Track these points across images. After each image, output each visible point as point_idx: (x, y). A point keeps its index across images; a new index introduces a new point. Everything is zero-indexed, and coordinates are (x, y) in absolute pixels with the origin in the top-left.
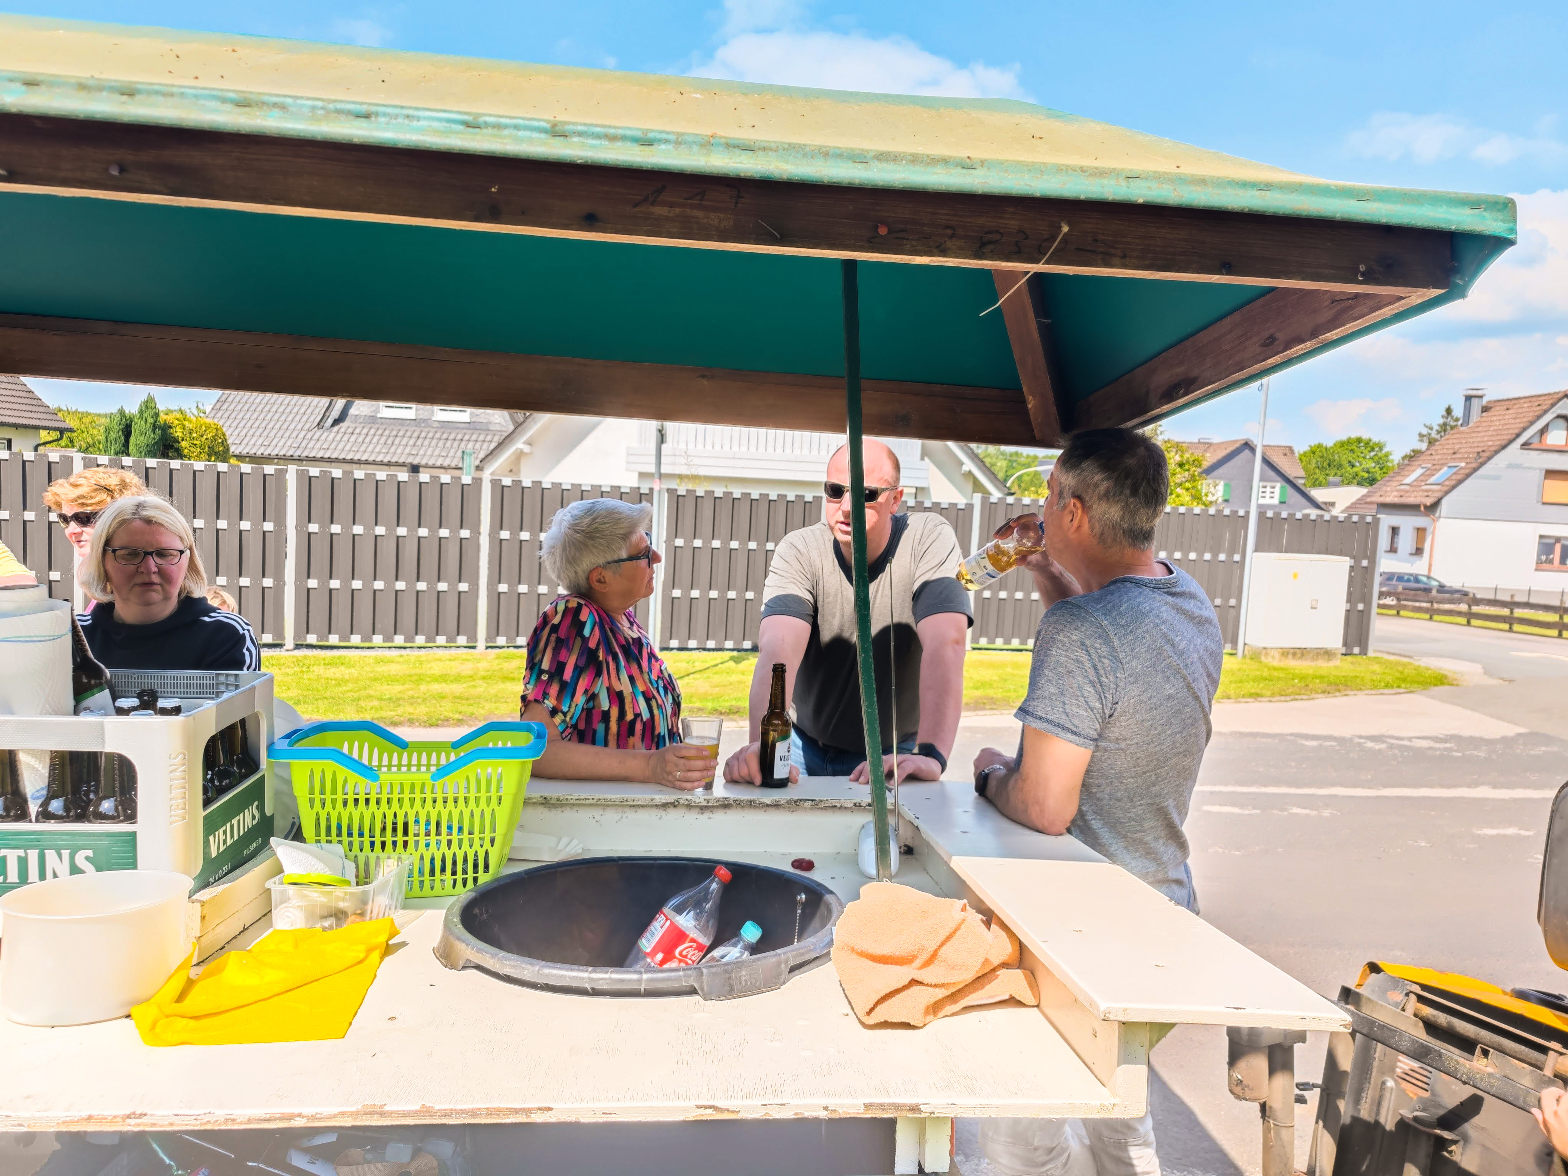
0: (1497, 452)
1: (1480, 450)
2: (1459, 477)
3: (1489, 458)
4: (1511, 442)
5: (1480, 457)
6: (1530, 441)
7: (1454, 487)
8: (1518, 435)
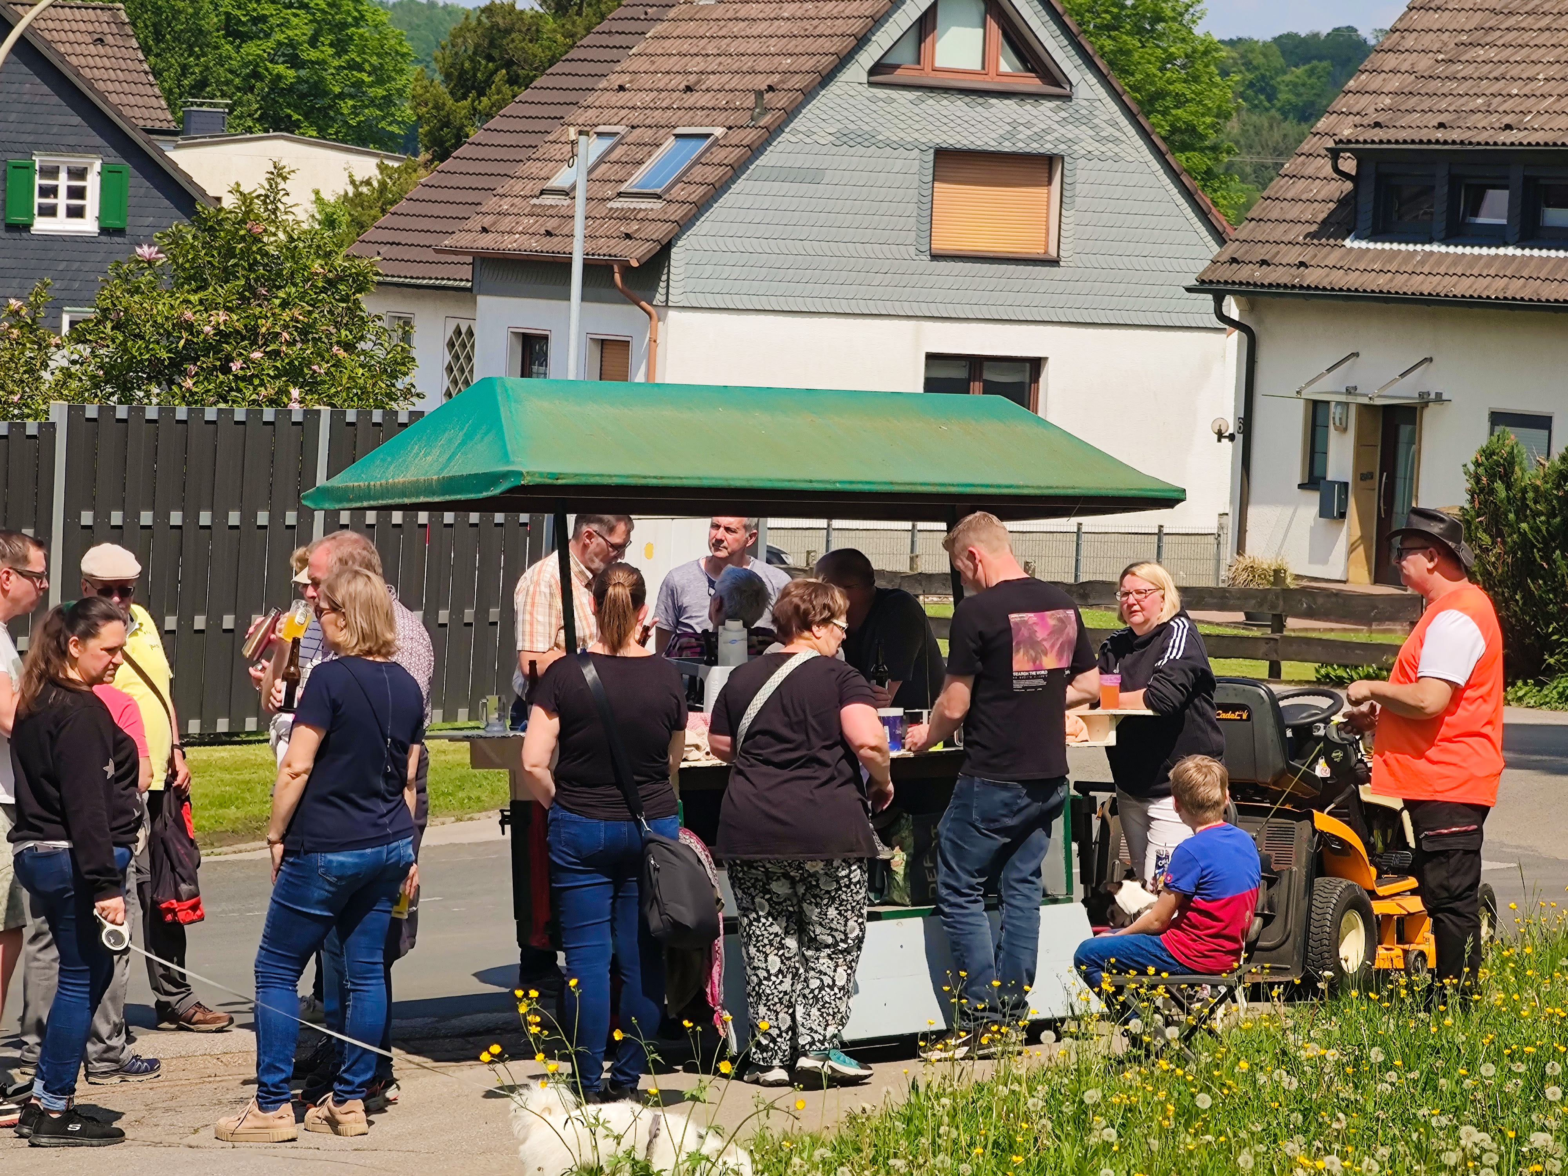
0: (809, 94)
1: (761, 83)
2: (713, 174)
3: (791, 113)
4: (844, 60)
5: (766, 110)
6: (890, 60)
7: (702, 207)
8: (862, 41)
